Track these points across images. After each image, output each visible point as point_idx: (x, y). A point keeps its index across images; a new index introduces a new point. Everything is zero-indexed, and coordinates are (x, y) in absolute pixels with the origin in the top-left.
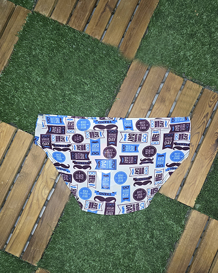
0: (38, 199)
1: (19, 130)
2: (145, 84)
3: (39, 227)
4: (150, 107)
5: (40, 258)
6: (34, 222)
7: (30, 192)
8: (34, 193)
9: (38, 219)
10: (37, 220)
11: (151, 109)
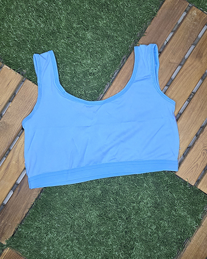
0: (18, 160)
1: (5, 66)
2: (179, 29)
3: (15, 196)
4: (181, 62)
5: (11, 235)
6: (9, 188)
7: (9, 150)
8: (14, 152)
9: (14, 185)
10: (13, 187)
11: (182, 63)
